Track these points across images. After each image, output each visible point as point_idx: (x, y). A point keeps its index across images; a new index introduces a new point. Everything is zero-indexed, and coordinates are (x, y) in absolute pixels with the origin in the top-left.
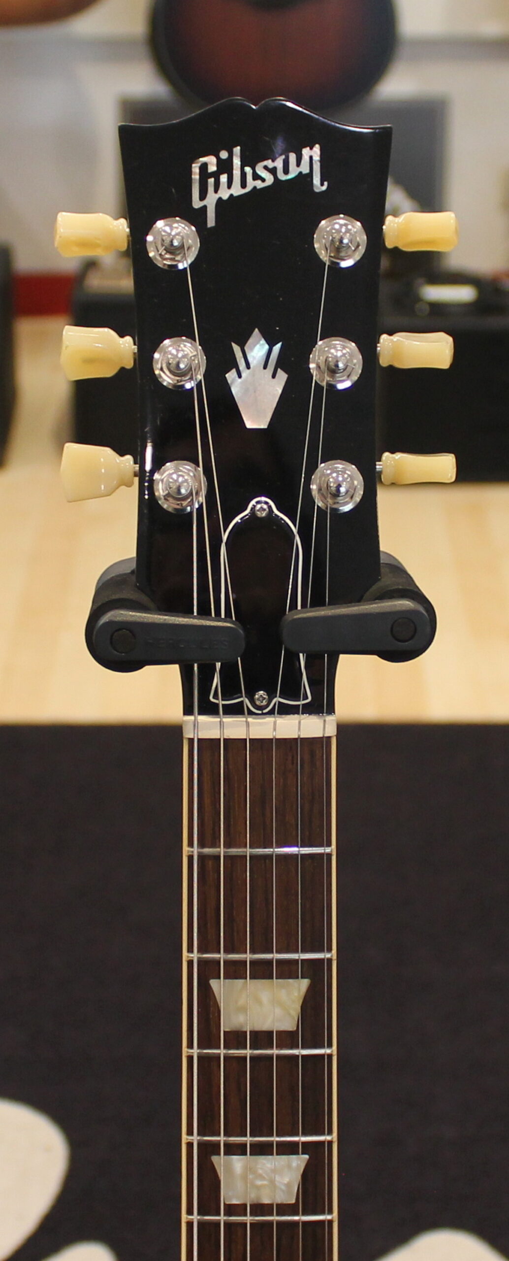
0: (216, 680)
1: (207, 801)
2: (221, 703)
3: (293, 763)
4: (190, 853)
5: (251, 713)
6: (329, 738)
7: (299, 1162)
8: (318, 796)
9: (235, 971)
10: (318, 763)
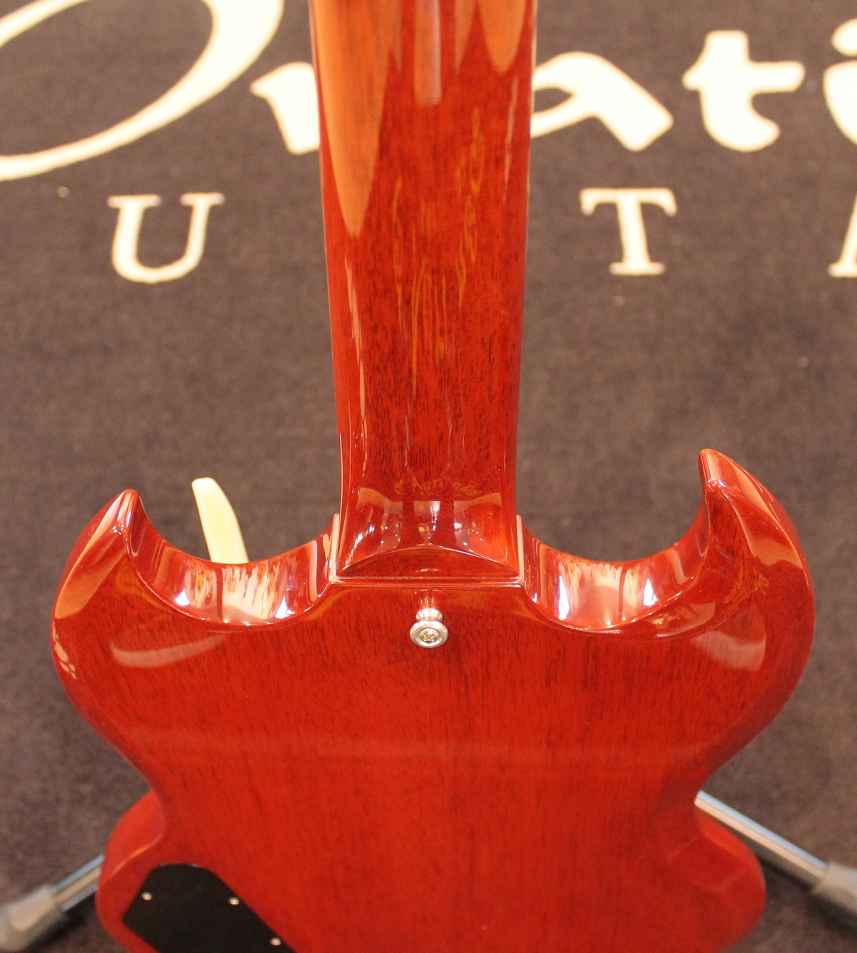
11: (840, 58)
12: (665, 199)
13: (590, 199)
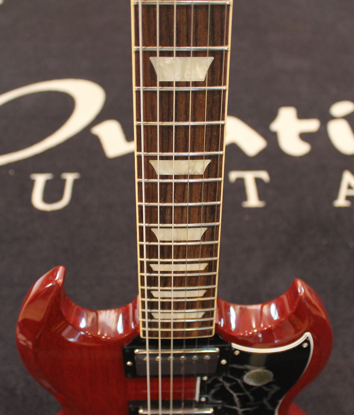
11: (333, 118)
12: (264, 175)
13: (234, 176)
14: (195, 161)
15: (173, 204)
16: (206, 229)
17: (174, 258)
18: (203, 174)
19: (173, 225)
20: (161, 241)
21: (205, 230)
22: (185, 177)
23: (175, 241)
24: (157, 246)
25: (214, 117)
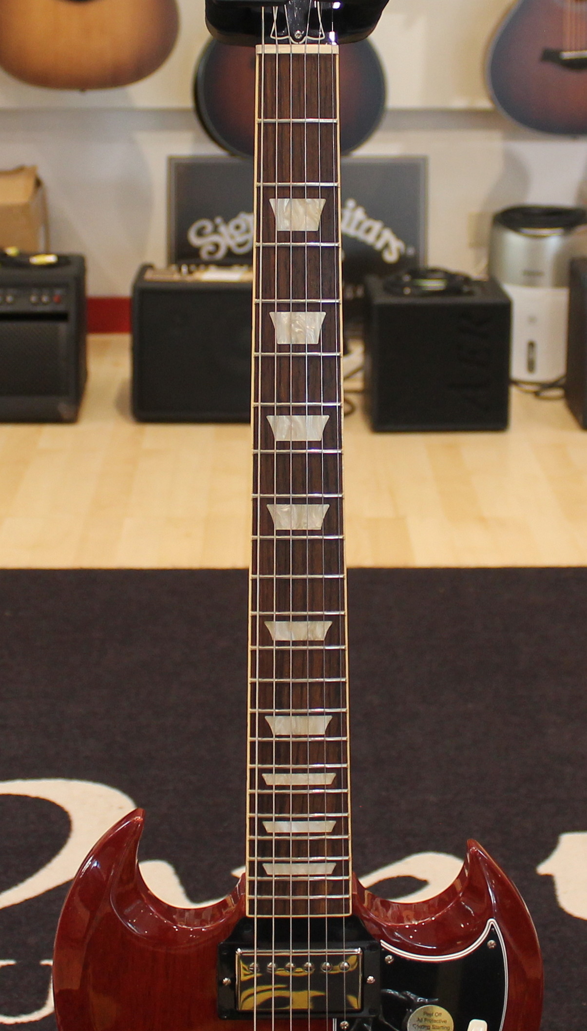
0: (274, 26)
1: (269, 92)
2: (277, 39)
3: (315, 69)
4: (259, 122)
5: (292, 43)
6: (335, 55)
7: (321, 316)
8: (328, 90)
9: (284, 193)
10: (329, 70)
14: (314, 622)
15: (291, 680)
16: (330, 717)
17: (293, 764)
18: (323, 639)
19: (291, 711)
20: (277, 736)
21: (330, 720)
22: (304, 643)
23: (294, 736)
24: (271, 742)
25: (333, 569)
